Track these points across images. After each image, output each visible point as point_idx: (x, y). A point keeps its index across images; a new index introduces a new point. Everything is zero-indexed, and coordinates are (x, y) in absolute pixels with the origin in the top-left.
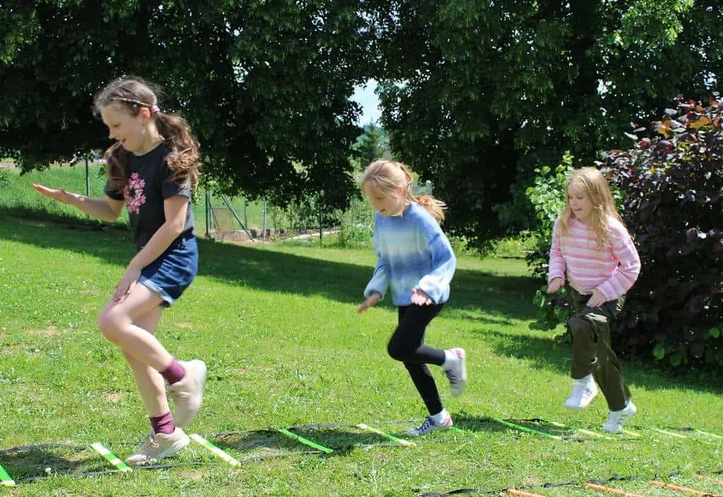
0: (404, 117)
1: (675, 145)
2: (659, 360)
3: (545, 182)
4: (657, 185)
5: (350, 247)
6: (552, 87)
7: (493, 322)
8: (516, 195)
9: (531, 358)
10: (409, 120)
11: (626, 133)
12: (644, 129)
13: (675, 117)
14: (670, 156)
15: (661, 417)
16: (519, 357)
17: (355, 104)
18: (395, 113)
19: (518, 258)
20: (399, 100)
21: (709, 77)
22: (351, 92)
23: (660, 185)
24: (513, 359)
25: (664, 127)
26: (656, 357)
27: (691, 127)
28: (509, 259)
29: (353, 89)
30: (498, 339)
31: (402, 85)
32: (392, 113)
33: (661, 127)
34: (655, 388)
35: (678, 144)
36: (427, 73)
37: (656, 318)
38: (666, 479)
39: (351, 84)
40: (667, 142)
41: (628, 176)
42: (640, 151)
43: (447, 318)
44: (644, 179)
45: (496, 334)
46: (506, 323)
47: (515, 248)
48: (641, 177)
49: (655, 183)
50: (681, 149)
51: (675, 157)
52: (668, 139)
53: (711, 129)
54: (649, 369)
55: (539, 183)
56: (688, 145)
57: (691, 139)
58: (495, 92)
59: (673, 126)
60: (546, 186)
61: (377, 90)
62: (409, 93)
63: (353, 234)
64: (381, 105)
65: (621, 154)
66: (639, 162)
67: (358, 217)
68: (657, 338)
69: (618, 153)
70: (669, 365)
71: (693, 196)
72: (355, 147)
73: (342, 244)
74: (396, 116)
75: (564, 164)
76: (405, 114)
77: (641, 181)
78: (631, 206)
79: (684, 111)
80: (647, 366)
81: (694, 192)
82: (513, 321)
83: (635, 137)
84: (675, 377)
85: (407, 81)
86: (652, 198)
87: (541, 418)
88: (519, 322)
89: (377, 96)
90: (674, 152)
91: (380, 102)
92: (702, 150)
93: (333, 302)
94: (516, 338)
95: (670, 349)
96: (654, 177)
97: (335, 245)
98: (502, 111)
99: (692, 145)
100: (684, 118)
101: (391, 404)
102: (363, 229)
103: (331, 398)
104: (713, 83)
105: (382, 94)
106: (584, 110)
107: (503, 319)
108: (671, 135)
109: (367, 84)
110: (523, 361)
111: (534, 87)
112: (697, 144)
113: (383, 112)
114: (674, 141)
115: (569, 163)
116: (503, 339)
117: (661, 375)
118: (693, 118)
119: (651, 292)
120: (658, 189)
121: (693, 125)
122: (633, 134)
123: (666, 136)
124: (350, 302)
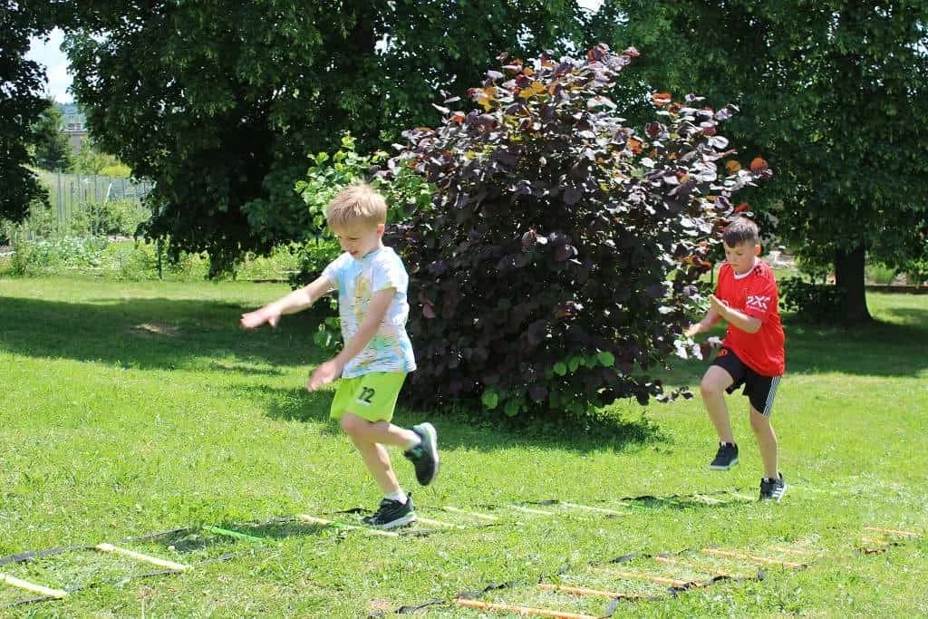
0: (108, 83)
1: (501, 121)
2: (491, 411)
3: (321, 174)
4: (481, 174)
5: (31, 275)
6: (320, 42)
7: (255, 372)
8: (274, 190)
9: (320, 419)
10: (114, 89)
11: (434, 105)
12: (458, 99)
13: (499, 82)
14: (494, 135)
15: (511, 489)
16: (304, 420)
17: (33, 65)
18: (94, 80)
19: (274, 281)
20: (98, 60)
21: (523, 33)
22: (25, 46)
23: (484, 174)
24: (295, 424)
25: (486, 96)
26: (486, 406)
27: (520, 96)
28: (262, 284)
29: (29, 42)
30: (268, 396)
31: (101, 38)
32: (88, 78)
33: (481, 95)
34: (491, 448)
35: (505, 120)
36: (139, 23)
37: (484, 355)
38: (555, 578)
39: (26, 34)
40: (489, 117)
41: (440, 164)
42: (454, 129)
43: (189, 370)
44: (461, 166)
45: (265, 389)
46: (274, 373)
47: (270, 268)
48: (457, 164)
49: (477, 171)
50: (508, 125)
51: (500, 136)
52: (489, 113)
53: (545, 98)
54: (476, 423)
55: (313, 175)
56: (517, 120)
57: (522, 112)
58: (241, 48)
59: (498, 95)
60: (322, 179)
61: (63, 46)
62: (112, 51)
63: (34, 256)
64: (71, 67)
65: (429, 133)
66: (451, 144)
67: (38, 233)
68: (486, 380)
69: (425, 132)
70: (502, 415)
71: (528, 188)
72: (34, 128)
73: (18, 271)
74: (95, 84)
75: (346, 150)
76: (108, 81)
77: (458, 169)
78: (443, 204)
79: (510, 75)
80: (474, 420)
81: (528, 182)
82: (283, 369)
83: (446, 110)
84: (511, 431)
85: (109, 33)
86: (473, 193)
87: (361, 506)
88: (291, 369)
89: (65, 55)
90: (498, 130)
91: (70, 62)
92: (537, 126)
93: (19, 358)
94: (292, 393)
95: (503, 395)
96: (474, 164)
97: (8, 273)
98: (253, 75)
99: (522, 120)
100: (512, 83)
101: (143, 508)
102: (49, 249)
103: (47, 505)
104: (529, 39)
105: (71, 50)
106: (365, 75)
107: (268, 367)
108: (495, 106)
109: (49, 36)
110: (310, 425)
111: (296, 42)
112: (529, 119)
113: (75, 78)
114: (499, 114)
115: (351, 148)
116: (275, 396)
117: (493, 430)
118: (523, 83)
119: (476, 320)
120: (482, 180)
121: (523, 94)
122: (444, 106)
123: (488, 107)
124: (45, 355)
